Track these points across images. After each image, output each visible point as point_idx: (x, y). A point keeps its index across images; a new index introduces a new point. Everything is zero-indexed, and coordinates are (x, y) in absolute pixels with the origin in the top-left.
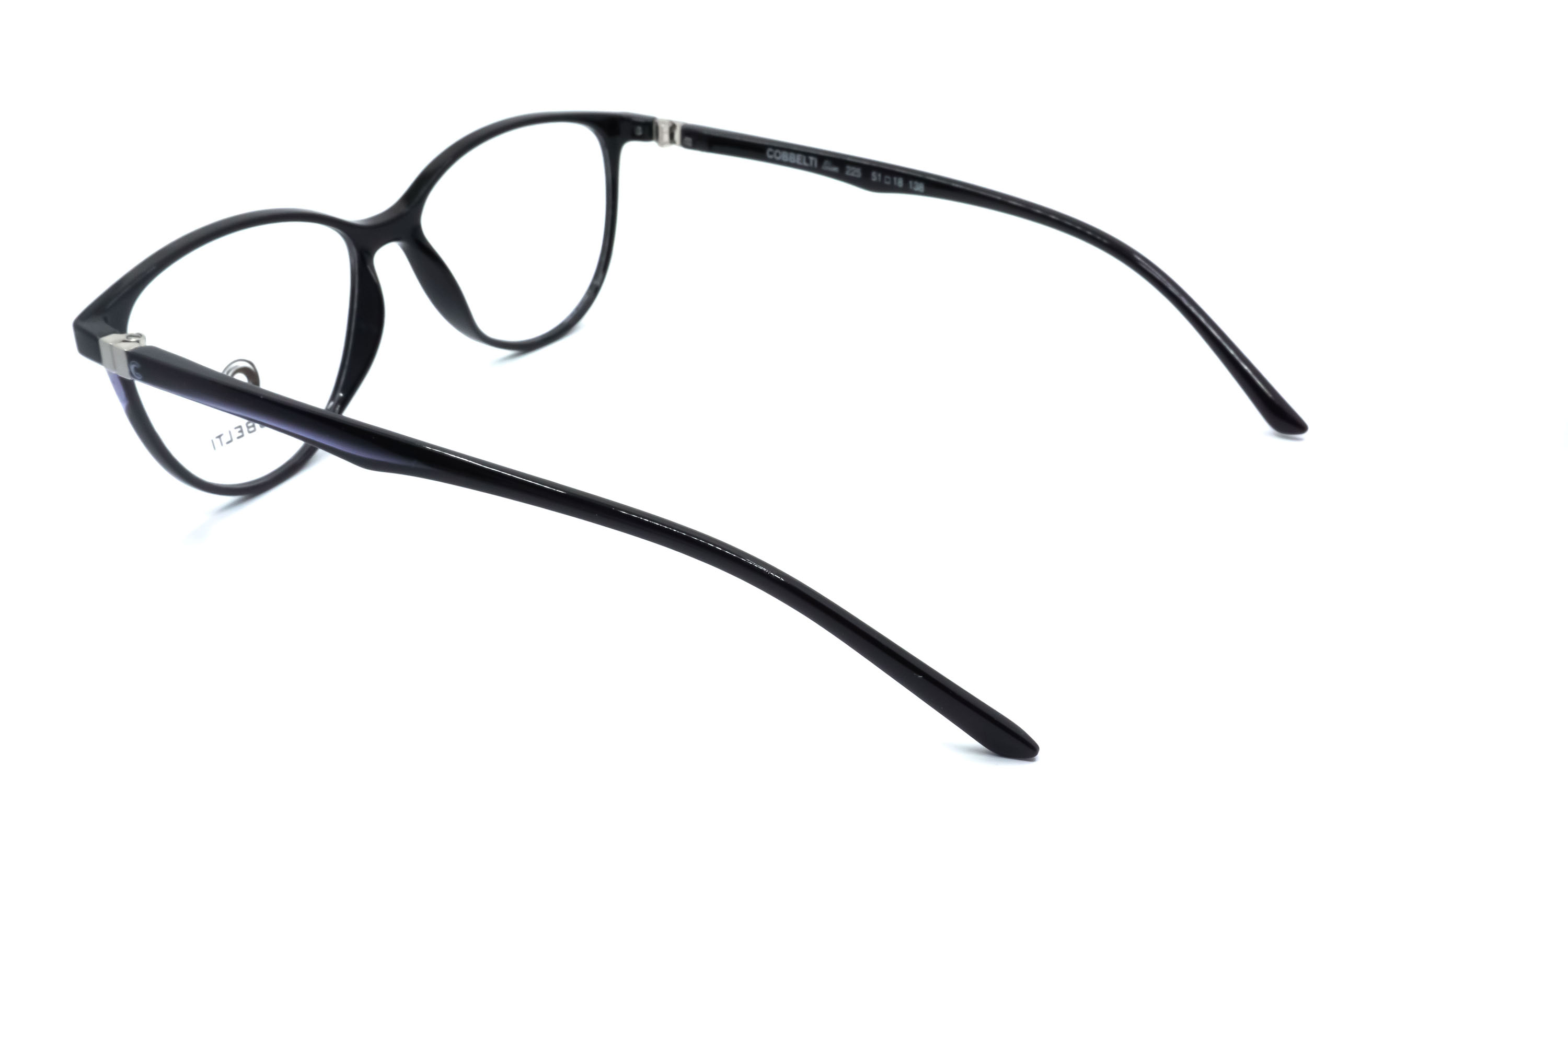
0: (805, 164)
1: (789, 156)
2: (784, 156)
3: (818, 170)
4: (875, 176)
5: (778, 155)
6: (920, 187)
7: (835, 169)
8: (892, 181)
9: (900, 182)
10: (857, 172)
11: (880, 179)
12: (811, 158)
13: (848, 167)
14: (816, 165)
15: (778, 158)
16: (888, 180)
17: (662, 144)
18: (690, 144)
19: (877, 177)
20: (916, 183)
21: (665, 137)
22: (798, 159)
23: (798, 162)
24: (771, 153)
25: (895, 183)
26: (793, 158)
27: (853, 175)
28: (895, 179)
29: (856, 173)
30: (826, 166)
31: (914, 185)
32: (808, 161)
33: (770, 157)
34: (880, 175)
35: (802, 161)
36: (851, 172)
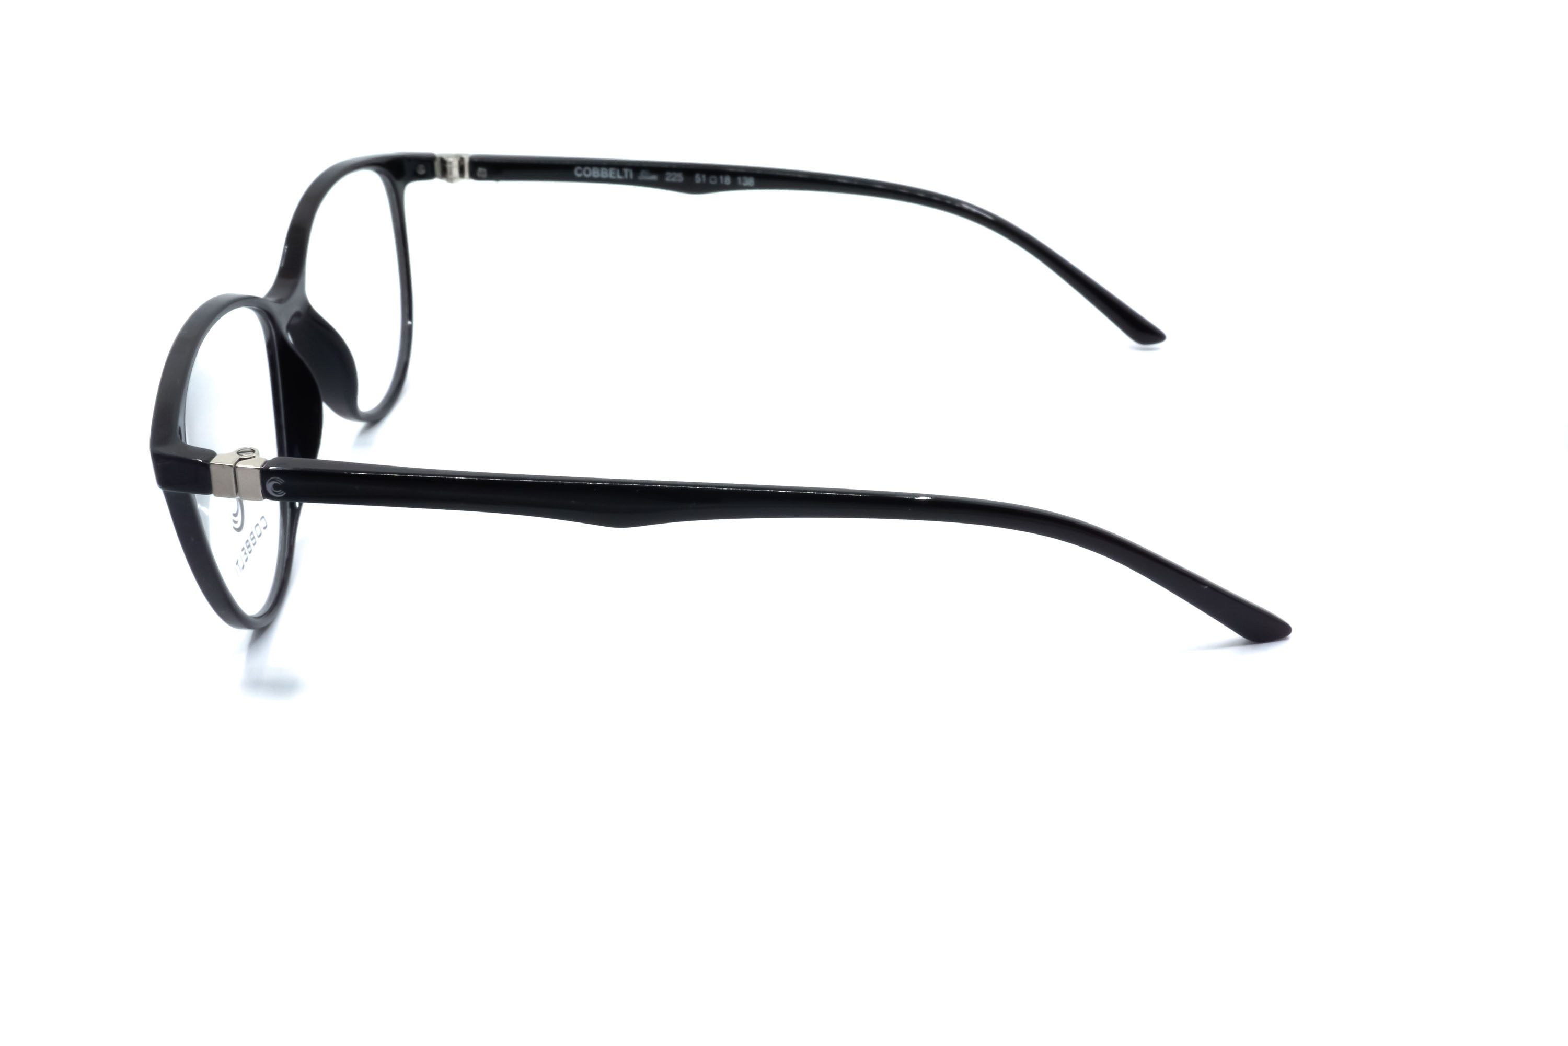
0: (619, 177)
1: (600, 172)
2: (595, 173)
3: (635, 182)
4: (698, 179)
5: (587, 172)
6: (750, 181)
7: (654, 177)
8: (719, 181)
9: (727, 180)
10: (679, 178)
11: (704, 180)
12: (626, 171)
13: (669, 174)
14: (632, 176)
15: (587, 176)
16: (713, 180)
17: (451, 180)
18: (485, 176)
19: (702, 179)
20: (745, 178)
21: (455, 171)
22: (611, 173)
23: (611, 176)
24: (579, 172)
25: (722, 182)
26: (604, 173)
27: (673, 180)
28: (721, 177)
29: (677, 178)
30: (643, 176)
31: (743, 181)
32: (622, 173)
33: (579, 175)
34: (704, 176)
35: (615, 175)
36: (672, 177)
